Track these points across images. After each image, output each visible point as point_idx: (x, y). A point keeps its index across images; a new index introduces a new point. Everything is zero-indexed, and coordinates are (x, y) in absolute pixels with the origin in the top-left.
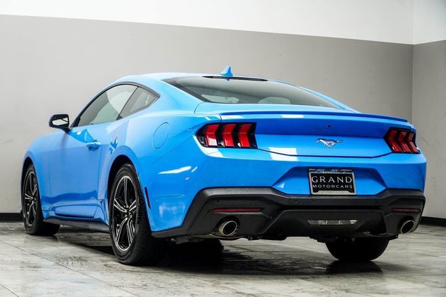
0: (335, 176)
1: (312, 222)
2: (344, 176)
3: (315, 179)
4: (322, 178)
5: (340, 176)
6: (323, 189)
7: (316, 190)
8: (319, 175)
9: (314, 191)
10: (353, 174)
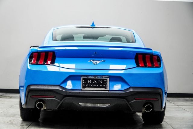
0: (97, 80)
1: (82, 105)
2: (103, 80)
3: (85, 82)
4: (89, 81)
5: (100, 80)
6: (89, 87)
7: (84, 87)
8: (87, 79)
9: (83, 88)
10: (108, 79)
